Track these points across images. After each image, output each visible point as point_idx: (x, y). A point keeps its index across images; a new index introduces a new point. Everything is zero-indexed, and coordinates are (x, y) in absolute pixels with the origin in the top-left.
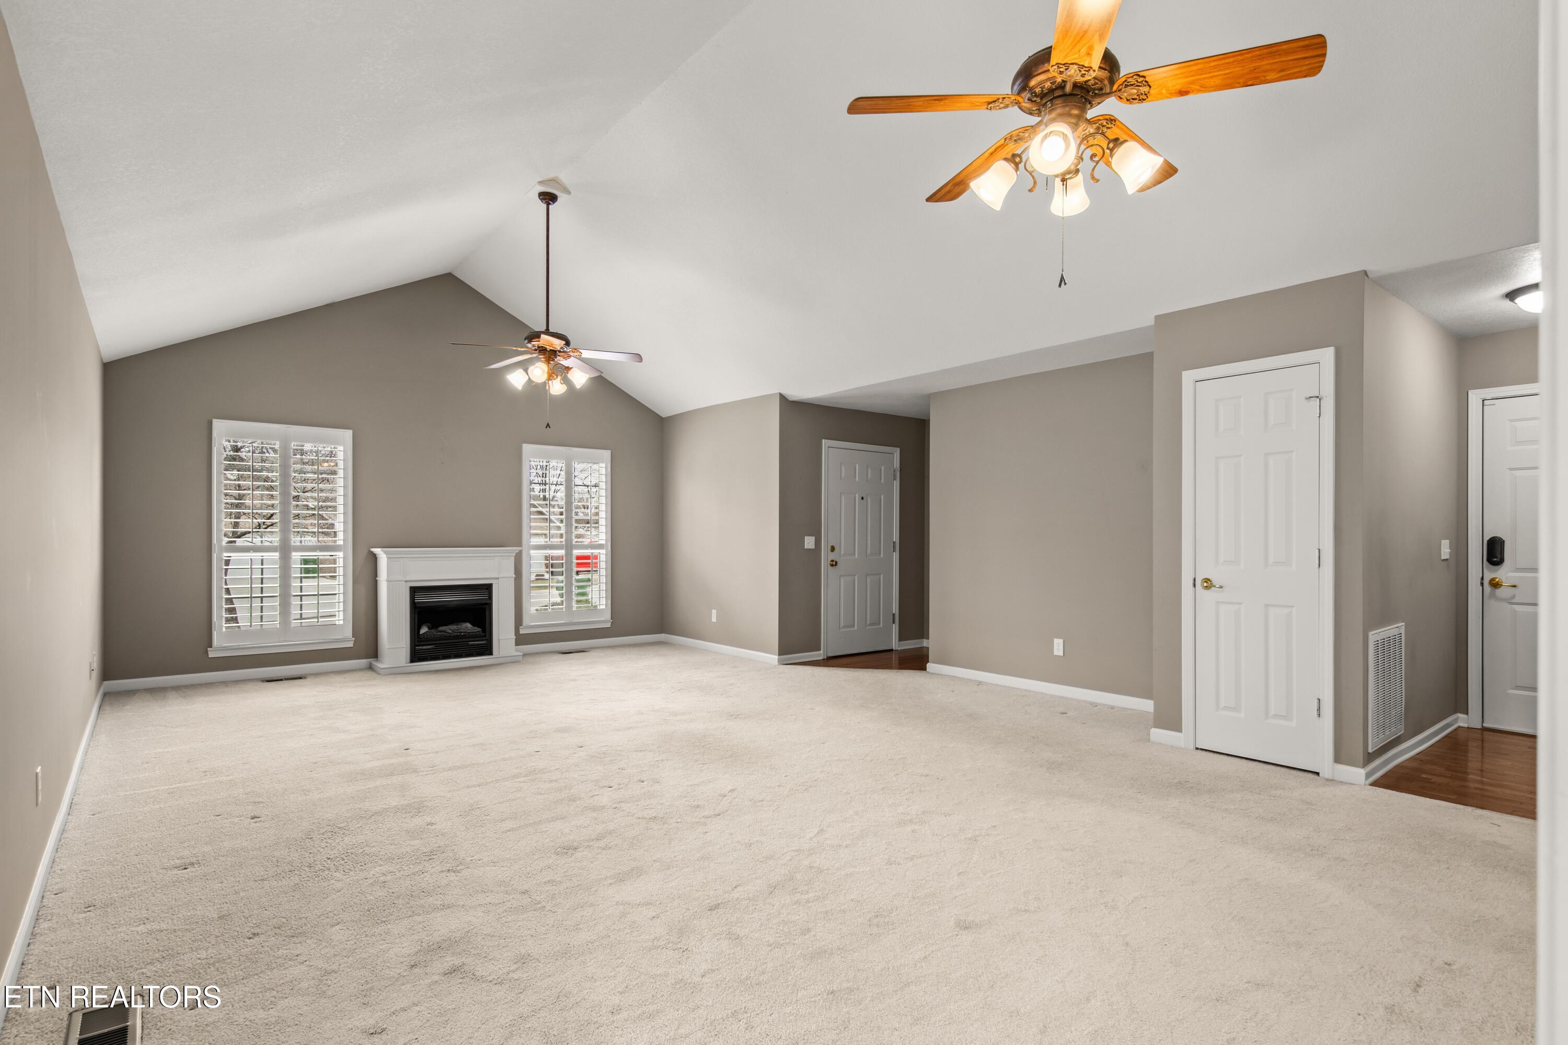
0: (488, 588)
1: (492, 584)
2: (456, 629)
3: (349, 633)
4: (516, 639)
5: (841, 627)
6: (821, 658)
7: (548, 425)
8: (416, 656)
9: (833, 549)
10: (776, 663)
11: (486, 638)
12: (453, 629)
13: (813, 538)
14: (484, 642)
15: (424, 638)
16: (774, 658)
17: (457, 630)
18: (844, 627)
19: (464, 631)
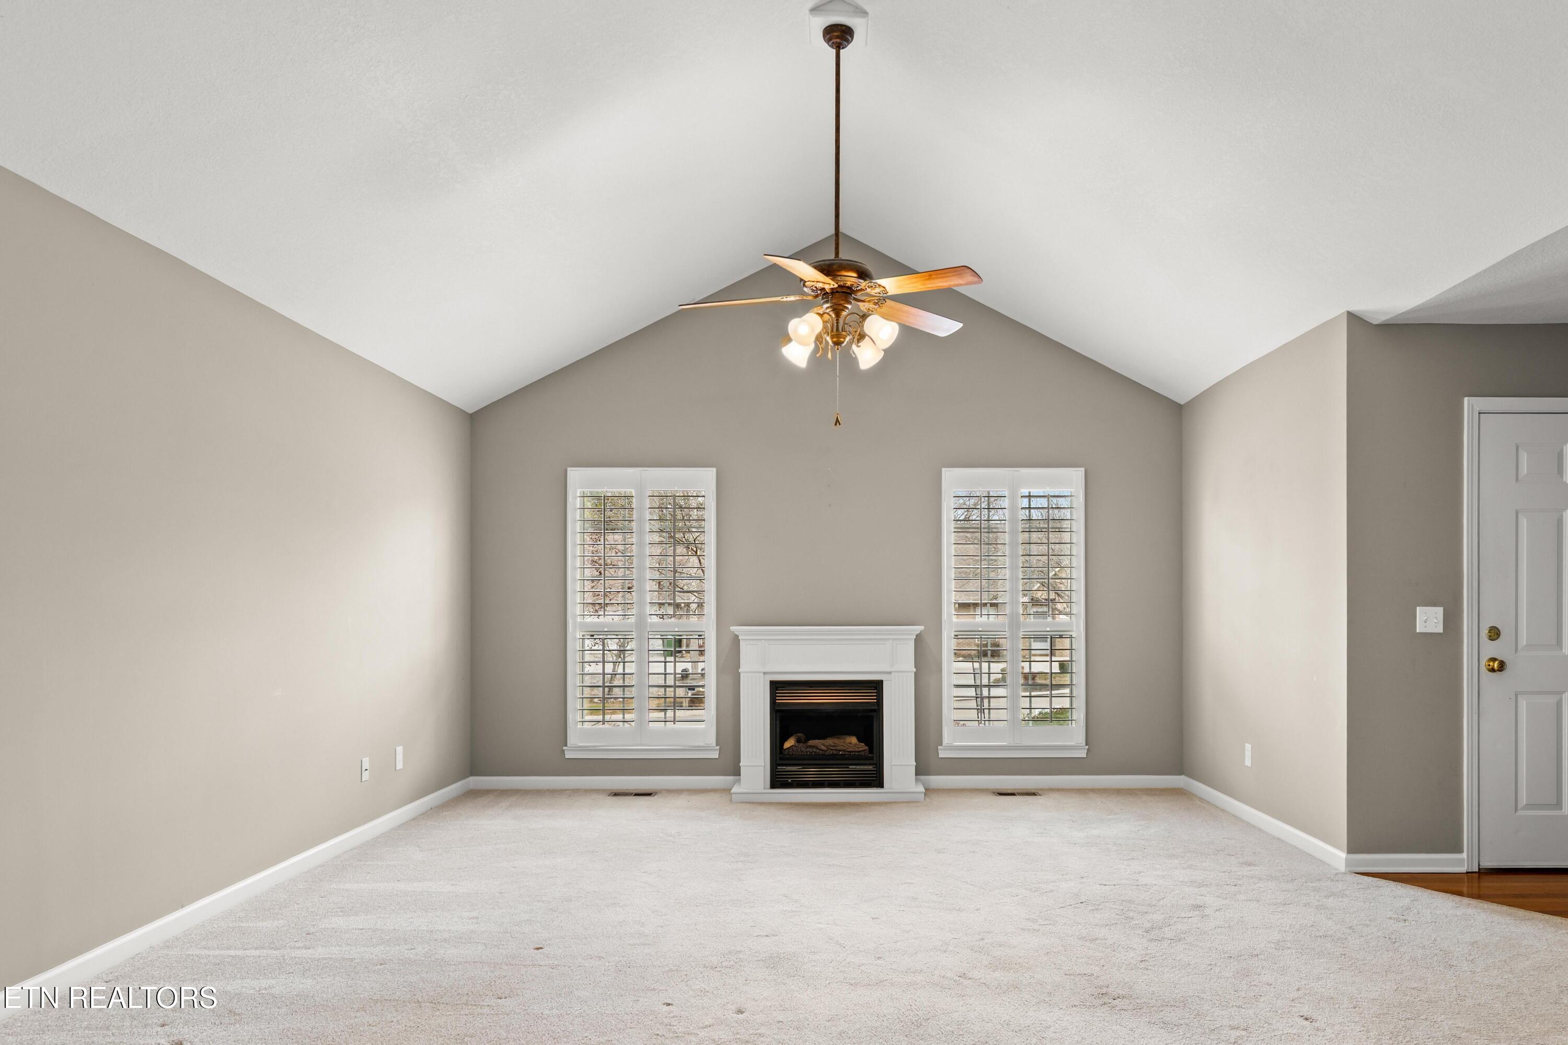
0: (876, 686)
1: (882, 681)
2: (832, 744)
3: (711, 739)
4: (916, 766)
5: (1519, 807)
6: (1463, 869)
7: (837, 421)
8: (778, 781)
9: (1494, 633)
10: (1342, 868)
11: (874, 762)
12: (827, 744)
13: (1439, 611)
14: (871, 767)
15: (788, 754)
16: (1338, 857)
17: (833, 746)
18: (1529, 806)
19: (844, 748)
